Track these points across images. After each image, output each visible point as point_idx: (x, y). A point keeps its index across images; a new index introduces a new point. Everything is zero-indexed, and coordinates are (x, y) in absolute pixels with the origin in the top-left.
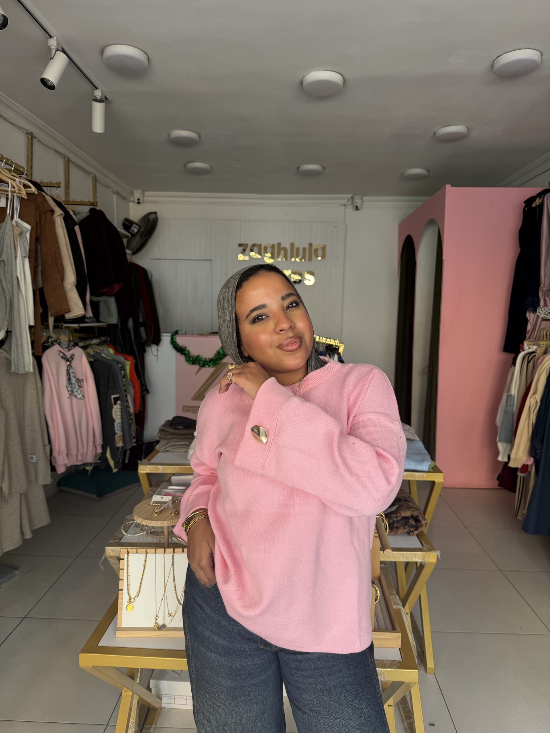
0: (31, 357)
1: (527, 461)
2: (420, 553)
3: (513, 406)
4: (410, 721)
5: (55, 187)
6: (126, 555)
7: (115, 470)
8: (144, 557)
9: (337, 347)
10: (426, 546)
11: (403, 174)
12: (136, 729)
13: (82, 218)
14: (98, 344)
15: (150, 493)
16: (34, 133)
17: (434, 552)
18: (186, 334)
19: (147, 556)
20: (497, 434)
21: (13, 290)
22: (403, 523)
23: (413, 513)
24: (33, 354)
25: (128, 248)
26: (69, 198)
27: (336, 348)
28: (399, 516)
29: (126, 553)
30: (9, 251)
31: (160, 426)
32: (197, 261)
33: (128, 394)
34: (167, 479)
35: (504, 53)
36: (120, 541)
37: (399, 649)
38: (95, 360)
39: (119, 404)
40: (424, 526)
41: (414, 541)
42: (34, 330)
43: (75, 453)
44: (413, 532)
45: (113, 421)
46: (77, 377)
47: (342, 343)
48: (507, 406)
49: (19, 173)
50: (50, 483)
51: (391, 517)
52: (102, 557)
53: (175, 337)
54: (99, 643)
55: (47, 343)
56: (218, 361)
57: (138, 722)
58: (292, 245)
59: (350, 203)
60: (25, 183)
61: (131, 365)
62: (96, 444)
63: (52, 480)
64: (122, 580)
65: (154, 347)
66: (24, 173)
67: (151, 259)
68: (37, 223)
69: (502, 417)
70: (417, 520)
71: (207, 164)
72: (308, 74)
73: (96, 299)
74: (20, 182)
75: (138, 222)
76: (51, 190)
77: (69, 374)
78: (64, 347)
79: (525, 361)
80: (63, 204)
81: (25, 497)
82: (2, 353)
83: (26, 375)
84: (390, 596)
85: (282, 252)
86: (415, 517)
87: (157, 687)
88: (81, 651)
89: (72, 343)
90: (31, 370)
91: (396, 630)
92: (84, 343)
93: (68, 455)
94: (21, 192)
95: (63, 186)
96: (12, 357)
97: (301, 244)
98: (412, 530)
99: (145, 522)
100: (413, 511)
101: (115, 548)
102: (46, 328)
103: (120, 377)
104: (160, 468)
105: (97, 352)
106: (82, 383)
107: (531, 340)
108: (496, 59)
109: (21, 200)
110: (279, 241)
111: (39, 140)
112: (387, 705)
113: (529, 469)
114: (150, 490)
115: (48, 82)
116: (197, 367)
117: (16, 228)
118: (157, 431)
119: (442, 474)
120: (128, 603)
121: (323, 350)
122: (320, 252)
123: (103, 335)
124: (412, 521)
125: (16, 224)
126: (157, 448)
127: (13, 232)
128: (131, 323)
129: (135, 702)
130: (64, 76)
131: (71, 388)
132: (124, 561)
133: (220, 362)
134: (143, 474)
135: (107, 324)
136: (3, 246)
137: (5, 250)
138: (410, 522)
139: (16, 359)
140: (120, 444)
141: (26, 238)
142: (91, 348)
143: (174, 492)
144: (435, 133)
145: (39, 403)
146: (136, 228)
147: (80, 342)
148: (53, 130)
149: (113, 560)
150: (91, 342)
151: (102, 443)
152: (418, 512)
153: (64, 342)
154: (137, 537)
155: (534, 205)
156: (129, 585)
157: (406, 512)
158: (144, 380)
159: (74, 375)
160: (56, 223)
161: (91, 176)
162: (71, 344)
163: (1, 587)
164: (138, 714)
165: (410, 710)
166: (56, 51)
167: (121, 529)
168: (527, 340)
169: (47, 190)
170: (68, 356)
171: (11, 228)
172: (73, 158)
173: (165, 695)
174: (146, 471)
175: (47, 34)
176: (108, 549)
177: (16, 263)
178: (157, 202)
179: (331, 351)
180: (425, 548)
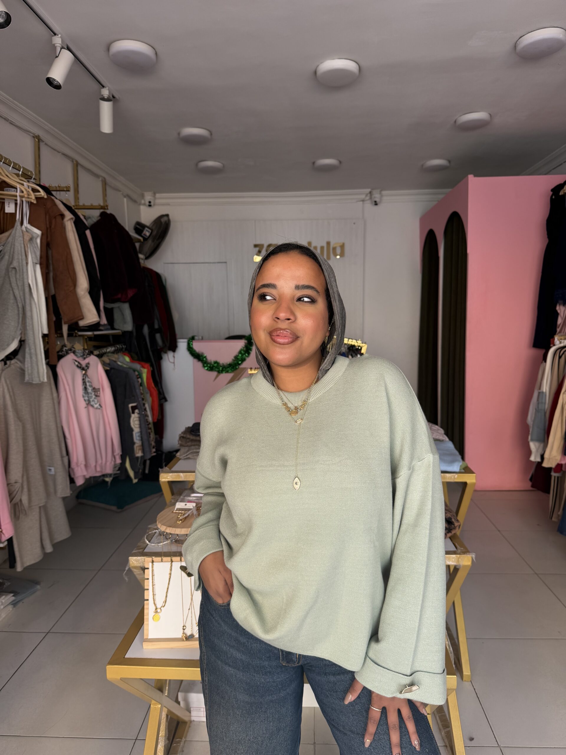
0: (45, 366)
1: (561, 460)
2: (454, 556)
3: (545, 403)
4: (447, 730)
5: (64, 191)
6: (151, 564)
7: (135, 481)
8: (170, 566)
9: (360, 348)
10: (459, 549)
11: (422, 165)
12: (166, 743)
13: (92, 223)
14: (113, 352)
15: (173, 501)
16: (40, 136)
17: (469, 554)
18: (202, 339)
19: (172, 564)
20: (529, 433)
21: (25, 297)
24: (48, 364)
25: (141, 253)
26: (78, 202)
27: (358, 348)
29: (150, 562)
30: (20, 257)
31: (180, 433)
32: (211, 264)
33: (146, 403)
34: (189, 487)
35: (526, 33)
36: (144, 550)
38: (111, 369)
39: (137, 413)
40: (458, 528)
42: (48, 339)
43: (94, 463)
45: (132, 430)
46: (93, 387)
47: (365, 343)
48: (538, 404)
49: (28, 177)
50: (69, 495)
52: (125, 568)
53: (191, 343)
54: (126, 654)
55: (61, 352)
56: (236, 366)
57: (167, 735)
59: (368, 198)
60: (34, 187)
61: (147, 373)
62: (115, 454)
63: (71, 492)
64: (148, 589)
65: (170, 354)
66: (32, 177)
67: (165, 263)
68: (47, 229)
69: (534, 416)
70: (450, 522)
71: (219, 162)
72: (322, 63)
73: (109, 306)
74: (28, 186)
75: (150, 225)
76: (60, 194)
77: (85, 384)
78: (79, 355)
79: (556, 355)
80: (73, 208)
81: (44, 509)
82: (16, 363)
83: (41, 385)
87: (185, 700)
88: (108, 663)
89: (87, 351)
90: (46, 380)
92: (99, 352)
93: (86, 466)
94: (30, 197)
95: (72, 189)
96: (26, 366)
97: (319, 242)
99: (169, 530)
101: (139, 558)
102: (60, 337)
103: (137, 385)
104: (182, 476)
105: (113, 360)
106: (98, 393)
107: (562, 334)
108: (518, 40)
109: (31, 204)
111: (46, 144)
113: (563, 469)
114: (172, 498)
115: (54, 81)
116: (215, 374)
117: (26, 234)
118: (178, 438)
119: (474, 475)
120: (155, 614)
121: (345, 351)
122: (338, 251)
123: (118, 343)
125: (26, 230)
126: (178, 455)
127: (23, 238)
128: (146, 330)
129: (164, 716)
130: (70, 75)
131: (88, 397)
132: (149, 571)
133: (239, 368)
134: (164, 482)
135: (122, 331)
136: (13, 252)
137: (16, 257)
139: (30, 368)
140: (139, 454)
141: (37, 244)
142: (106, 356)
143: (197, 499)
144: (455, 122)
145: (55, 414)
146: (148, 231)
147: (95, 350)
148: (60, 134)
149: (137, 571)
150: (106, 350)
151: (121, 453)
152: (451, 514)
153: (79, 350)
154: (162, 546)
155: (561, 193)
156: (155, 595)
158: (162, 388)
159: (90, 384)
160: (67, 227)
161: (100, 179)
162: (86, 353)
163: (23, 602)
164: (167, 727)
165: (447, 718)
166: (61, 49)
167: (144, 539)
168: (558, 334)
169: (56, 194)
170: (84, 365)
171: (21, 233)
172: (81, 161)
173: (194, 708)
174: (168, 479)
175: (51, 32)
176: (131, 559)
177: (27, 270)
178: (169, 205)
179: (353, 351)
180: (459, 551)
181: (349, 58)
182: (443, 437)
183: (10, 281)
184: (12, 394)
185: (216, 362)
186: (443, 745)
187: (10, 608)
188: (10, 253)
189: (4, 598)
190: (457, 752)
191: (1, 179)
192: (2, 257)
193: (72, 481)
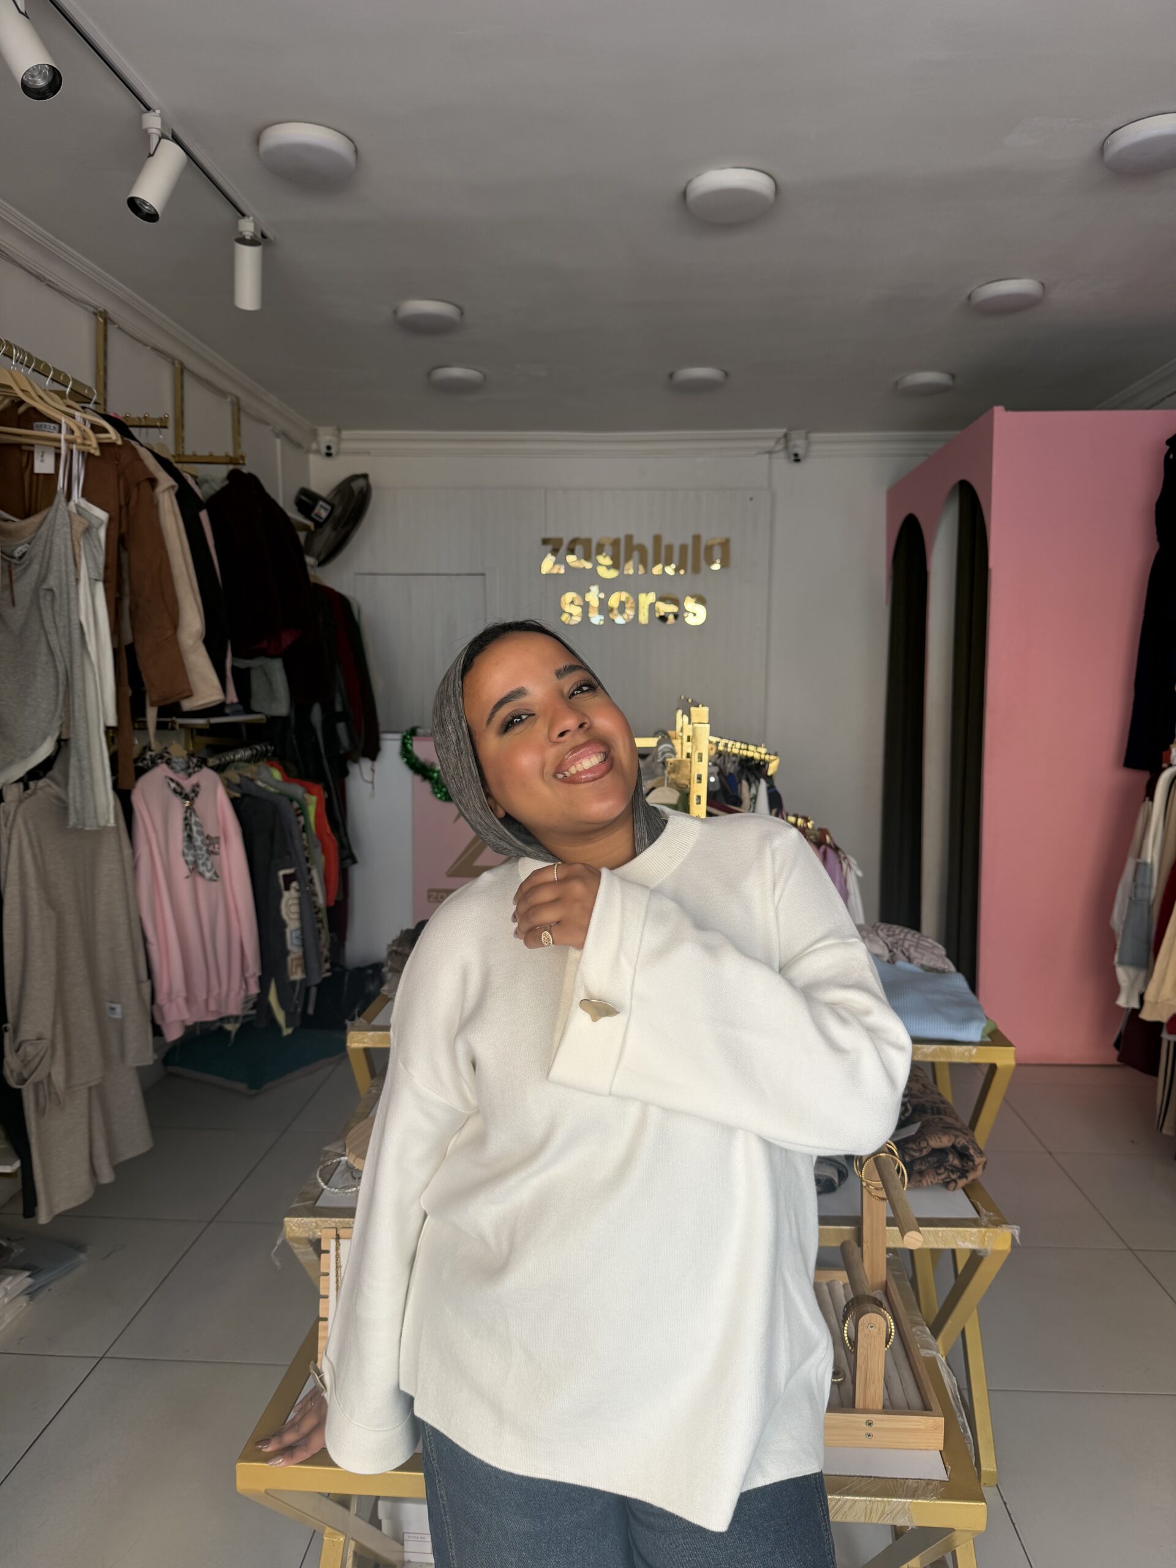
0: (110, 793)
2: (975, 1230)
3: (1150, 887)
5: (156, 427)
6: (333, 1243)
7: (287, 1032)
9: (764, 763)
10: (986, 1215)
11: (897, 383)
13: (211, 492)
14: (248, 761)
16: (109, 311)
17: (1005, 1228)
20: (1115, 949)
21: (71, 652)
22: (934, 1163)
23: (955, 1141)
24: (114, 788)
25: (309, 554)
26: (183, 448)
27: (761, 765)
28: (925, 1148)
29: (333, 1238)
30: (64, 568)
31: (390, 942)
32: (454, 577)
33: (312, 867)
35: (1128, 122)
36: (315, 1203)
37: (940, 1451)
38: (244, 795)
39: (294, 888)
40: (980, 1168)
41: (957, 1203)
42: (116, 734)
43: (204, 996)
44: (955, 1181)
45: (283, 925)
46: (206, 834)
47: (776, 754)
48: (1136, 887)
49: (82, 399)
50: (151, 1062)
51: (906, 1150)
52: (276, 1241)
53: (410, 741)
55: (142, 762)
58: (657, 539)
59: (780, 447)
60: (95, 421)
61: (318, 804)
62: (247, 975)
63: (156, 1057)
64: (326, 1297)
65: (366, 764)
66: (91, 400)
67: (356, 574)
68: (120, 507)
69: (1125, 911)
70: (963, 1154)
71: (475, 370)
72: (698, 175)
73: (243, 664)
74: (84, 421)
75: (328, 496)
76: (147, 433)
77: (188, 827)
78: (178, 768)
80: (172, 460)
81: (99, 1094)
82: (49, 786)
83: (100, 833)
84: (912, 1327)
85: (636, 554)
86: (959, 1149)
87: (394, 1518)
88: (245, 1461)
89: (195, 760)
90: (112, 823)
91: (932, 1410)
92: (220, 759)
93: (188, 1000)
94: (88, 442)
95: (171, 424)
96: (71, 795)
97: (677, 537)
98: (954, 1177)
100: (956, 1136)
101: (305, 1219)
102: (139, 729)
103: (296, 830)
105: (247, 778)
106: (217, 846)
108: (1109, 136)
109: (88, 457)
110: (630, 532)
111: (119, 328)
114: (372, 1085)
115: (144, 205)
117: (76, 519)
119: (1011, 1048)
121: (734, 768)
122: (717, 552)
123: (259, 741)
124: (953, 1158)
125: (77, 511)
126: (384, 990)
127: (71, 528)
128: (316, 715)
129: (350, 1554)
130: (177, 192)
131: (194, 856)
132: (330, 1256)
134: (356, 1050)
135: (266, 716)
136: (50, 557)
137: (54, 566)
138: (949, 1161)
139: (78, 799)
140: (297, 975)
141: (99, 539)
142: (233, 769)
144: (969, 297)
145: (126, 892)
146: (325, 509)
147: (211, 756)
148: (148, 305)
149: (301, 1247)
150: (234, 756)
151: (259, 973)
152: (967, 1138)
153: (178, 757)
157: (939, 1138)
158: (346, 834)
159: (200, 829)
160: (161, 505)
161: (229, 400)
162: (193, 763)
163: (49, 1290)
166: (160, 139)
167: (315, 1175)
169: (140, 434)
170: (188, 789)
171: (67, 518)
172: (191, 363)
173: (410, 1535)
174: (364, 1043)
175: (139, 103)
176: (289, 1221)
177: (77, 593)
178: (368, 453)
179: (750, 769)
180: (985, 1219)
181: (756, 167)
182: (944, 963)
183: (41, 616)
184: (37, 852)
187: (23, 1301)
188: (43, 558)
189: (11, 1281)
191: (28, 404)
192: (24, 566)
193: (157, 1031)
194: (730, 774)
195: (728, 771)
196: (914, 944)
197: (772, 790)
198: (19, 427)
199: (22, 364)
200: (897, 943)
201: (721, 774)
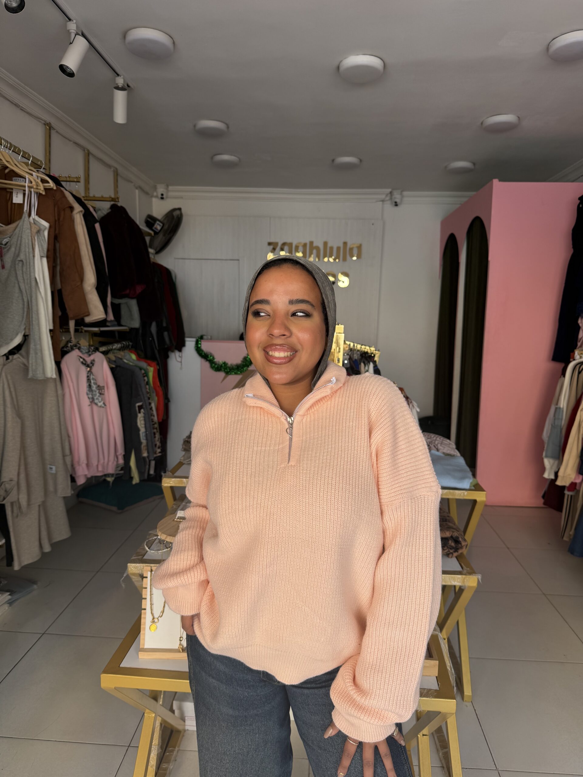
1: (575, 479)
2: (459, 576)
3: (562, 419)
4: (445, 751)
5: (74, 181)
6: (149, 573)
9: (373, 355)
10: (465, 569)
11: (446, 167)
12: (159, 752)
13: (102, 215)
14: (119, 350)
15: (175, 507)
16: (52, 123)
17: (475, 575)
18: (211, 339)
20: (544, 449)
21: (31, 292)
23: (452, 534)
25: (151, 247)
26: (89, 193)
27: (371, 356)
29: (149, 571)
30: (27, 250)
31: (185, 437)
32: (224, 261)
33: (151, 402)
35: (560, 35)
36: (143, 557)
37: (436, 677)
38: (117, 366)
39: (143, 412)
40: (465, 547)
41: (453, 564)
42: (53, 334)
43: (96, 463)
44: (452, 553)
45: (138, 430)
46: (98, 384)
47: (379, 351)
48: (555, 419)
49: (36, 166)
50: (70, 495)
52: (124, 574)
53: (200, 342)
54: (121, 664)
55: (66, 348)
56: (244, 368)
57: (161, 744)
58: (325, 244)
59: (388, 198)
60: (43, 178)
61: (154, 372)
62: (118, 454)
63: (72, 492)
64: (146, 599)
65: (177, 353)
66: (42, 167)
67: (175, 259)
68: (55, 221)
69: (549, 431)
70: (457, 541)
71: (235, 156)
72: (345, 58)
73: (117, 301)
74: (38, 177)
75: (161, 219)
76: (70, 185)
77: (89, 381)
78: (84, 352)
79: (576, 371)
80: (83, 200)
81: (43, 508)
82: (19, 358)
83: (46, 381)
85: (315, 251)
86: (454, 538)
87: (181, 709)
88: (103, 672)
89: (92, 348)
90: (54, 376)
91: (434, 658)
92: (105, 348)
93: (88, 465)
94: (39, 188)
95: (82, 180)
96: (30, 362)
97: (335, 243)
98: (451, 551)
99: (169, 539)
100: (453, 532)
101: (138, 565)
102: (65, 332)
103: (143, 384)
105: (119, 358)
106: (103, 391)
107: (582, 348)
108: (551, 42)
109: (39, 195)
110: (312, 240)
111: (57, 132)
112: (421, 735)
113: (577, 488)
114: (174, 504)
115: (67, 69)
116: (222, 374)
117: (33, 226)
118: (182, 442)
119: (485, 492)
120: (152, 623)
121: (358, 357)
122: (355, 251)
123: (125, 340)
124: (451, 542)
125: (34, 222)
127: (31, 230)
128: (154, 328)
129: (158, 724)
130: (84, 62)
131: (92, 395)
132: (147, 580)
133: (248, 370)
134: (166, 487)
135: (129, 327)
136: (20, 244)
137: (23, 249)
138: (449, 544)
139: (34, 364)
140: (145, 455)
141: (44, 236)
142: (112, 353)
144: (482, 123)
145: (59, 412)
146: (160, 225)
147: (101, 347)
148: (72, 121)
149: (136, 578)
150: (112, 347)
151: (123, 453)
152: (458, 533)
153: (84, 346)
154: (161, 554)
156: (153, 604)
157: (445, 532)
159: (95, 381)
160: (75, 220)
161: (112, 169)
162: (91, 349)
163: (19, 602)
164: (160, 736)
165: (445, 739)
166: (75, 35)
167: (144, 545)
168: (578, 348)
169: (66, 184)
170: (89, 362)
171: (29, 225)
172: (93, 150)
173: (188, 717)
174: (170, 484)
175: (65, 16)
176: (130, 565)
177: (34, 263)
178: (182, 198)
179: (366, 358)
180: (465, 571)
181: (374, 55)
182: (455, 452)
183: (16, 274)
185: (225, 363)
186: (440, 766)
187: (6, 607)
188: (17, 245)
190: (453, 774)
191: (10, 168)
192: (8, 248)
193: (73, 480)
194: (356, 360)
195: (354, 358)
196: (440, 442)
197: (376, 368)
198: (6, 179)
199: (7, 148)
200: (432, 442)
201: (350, 359)
